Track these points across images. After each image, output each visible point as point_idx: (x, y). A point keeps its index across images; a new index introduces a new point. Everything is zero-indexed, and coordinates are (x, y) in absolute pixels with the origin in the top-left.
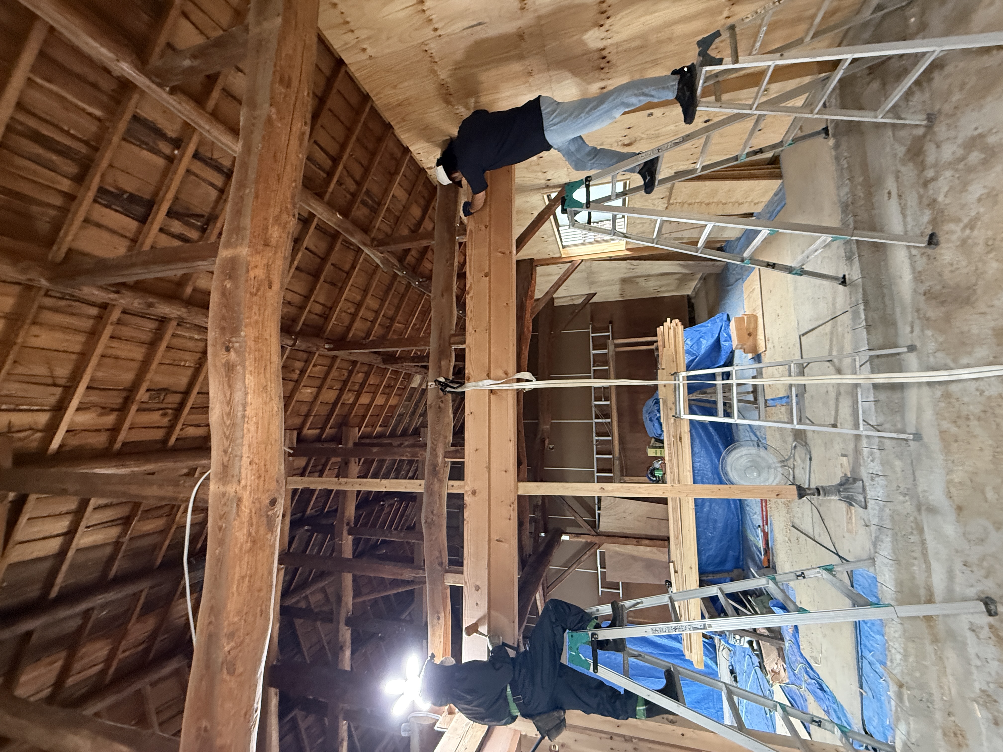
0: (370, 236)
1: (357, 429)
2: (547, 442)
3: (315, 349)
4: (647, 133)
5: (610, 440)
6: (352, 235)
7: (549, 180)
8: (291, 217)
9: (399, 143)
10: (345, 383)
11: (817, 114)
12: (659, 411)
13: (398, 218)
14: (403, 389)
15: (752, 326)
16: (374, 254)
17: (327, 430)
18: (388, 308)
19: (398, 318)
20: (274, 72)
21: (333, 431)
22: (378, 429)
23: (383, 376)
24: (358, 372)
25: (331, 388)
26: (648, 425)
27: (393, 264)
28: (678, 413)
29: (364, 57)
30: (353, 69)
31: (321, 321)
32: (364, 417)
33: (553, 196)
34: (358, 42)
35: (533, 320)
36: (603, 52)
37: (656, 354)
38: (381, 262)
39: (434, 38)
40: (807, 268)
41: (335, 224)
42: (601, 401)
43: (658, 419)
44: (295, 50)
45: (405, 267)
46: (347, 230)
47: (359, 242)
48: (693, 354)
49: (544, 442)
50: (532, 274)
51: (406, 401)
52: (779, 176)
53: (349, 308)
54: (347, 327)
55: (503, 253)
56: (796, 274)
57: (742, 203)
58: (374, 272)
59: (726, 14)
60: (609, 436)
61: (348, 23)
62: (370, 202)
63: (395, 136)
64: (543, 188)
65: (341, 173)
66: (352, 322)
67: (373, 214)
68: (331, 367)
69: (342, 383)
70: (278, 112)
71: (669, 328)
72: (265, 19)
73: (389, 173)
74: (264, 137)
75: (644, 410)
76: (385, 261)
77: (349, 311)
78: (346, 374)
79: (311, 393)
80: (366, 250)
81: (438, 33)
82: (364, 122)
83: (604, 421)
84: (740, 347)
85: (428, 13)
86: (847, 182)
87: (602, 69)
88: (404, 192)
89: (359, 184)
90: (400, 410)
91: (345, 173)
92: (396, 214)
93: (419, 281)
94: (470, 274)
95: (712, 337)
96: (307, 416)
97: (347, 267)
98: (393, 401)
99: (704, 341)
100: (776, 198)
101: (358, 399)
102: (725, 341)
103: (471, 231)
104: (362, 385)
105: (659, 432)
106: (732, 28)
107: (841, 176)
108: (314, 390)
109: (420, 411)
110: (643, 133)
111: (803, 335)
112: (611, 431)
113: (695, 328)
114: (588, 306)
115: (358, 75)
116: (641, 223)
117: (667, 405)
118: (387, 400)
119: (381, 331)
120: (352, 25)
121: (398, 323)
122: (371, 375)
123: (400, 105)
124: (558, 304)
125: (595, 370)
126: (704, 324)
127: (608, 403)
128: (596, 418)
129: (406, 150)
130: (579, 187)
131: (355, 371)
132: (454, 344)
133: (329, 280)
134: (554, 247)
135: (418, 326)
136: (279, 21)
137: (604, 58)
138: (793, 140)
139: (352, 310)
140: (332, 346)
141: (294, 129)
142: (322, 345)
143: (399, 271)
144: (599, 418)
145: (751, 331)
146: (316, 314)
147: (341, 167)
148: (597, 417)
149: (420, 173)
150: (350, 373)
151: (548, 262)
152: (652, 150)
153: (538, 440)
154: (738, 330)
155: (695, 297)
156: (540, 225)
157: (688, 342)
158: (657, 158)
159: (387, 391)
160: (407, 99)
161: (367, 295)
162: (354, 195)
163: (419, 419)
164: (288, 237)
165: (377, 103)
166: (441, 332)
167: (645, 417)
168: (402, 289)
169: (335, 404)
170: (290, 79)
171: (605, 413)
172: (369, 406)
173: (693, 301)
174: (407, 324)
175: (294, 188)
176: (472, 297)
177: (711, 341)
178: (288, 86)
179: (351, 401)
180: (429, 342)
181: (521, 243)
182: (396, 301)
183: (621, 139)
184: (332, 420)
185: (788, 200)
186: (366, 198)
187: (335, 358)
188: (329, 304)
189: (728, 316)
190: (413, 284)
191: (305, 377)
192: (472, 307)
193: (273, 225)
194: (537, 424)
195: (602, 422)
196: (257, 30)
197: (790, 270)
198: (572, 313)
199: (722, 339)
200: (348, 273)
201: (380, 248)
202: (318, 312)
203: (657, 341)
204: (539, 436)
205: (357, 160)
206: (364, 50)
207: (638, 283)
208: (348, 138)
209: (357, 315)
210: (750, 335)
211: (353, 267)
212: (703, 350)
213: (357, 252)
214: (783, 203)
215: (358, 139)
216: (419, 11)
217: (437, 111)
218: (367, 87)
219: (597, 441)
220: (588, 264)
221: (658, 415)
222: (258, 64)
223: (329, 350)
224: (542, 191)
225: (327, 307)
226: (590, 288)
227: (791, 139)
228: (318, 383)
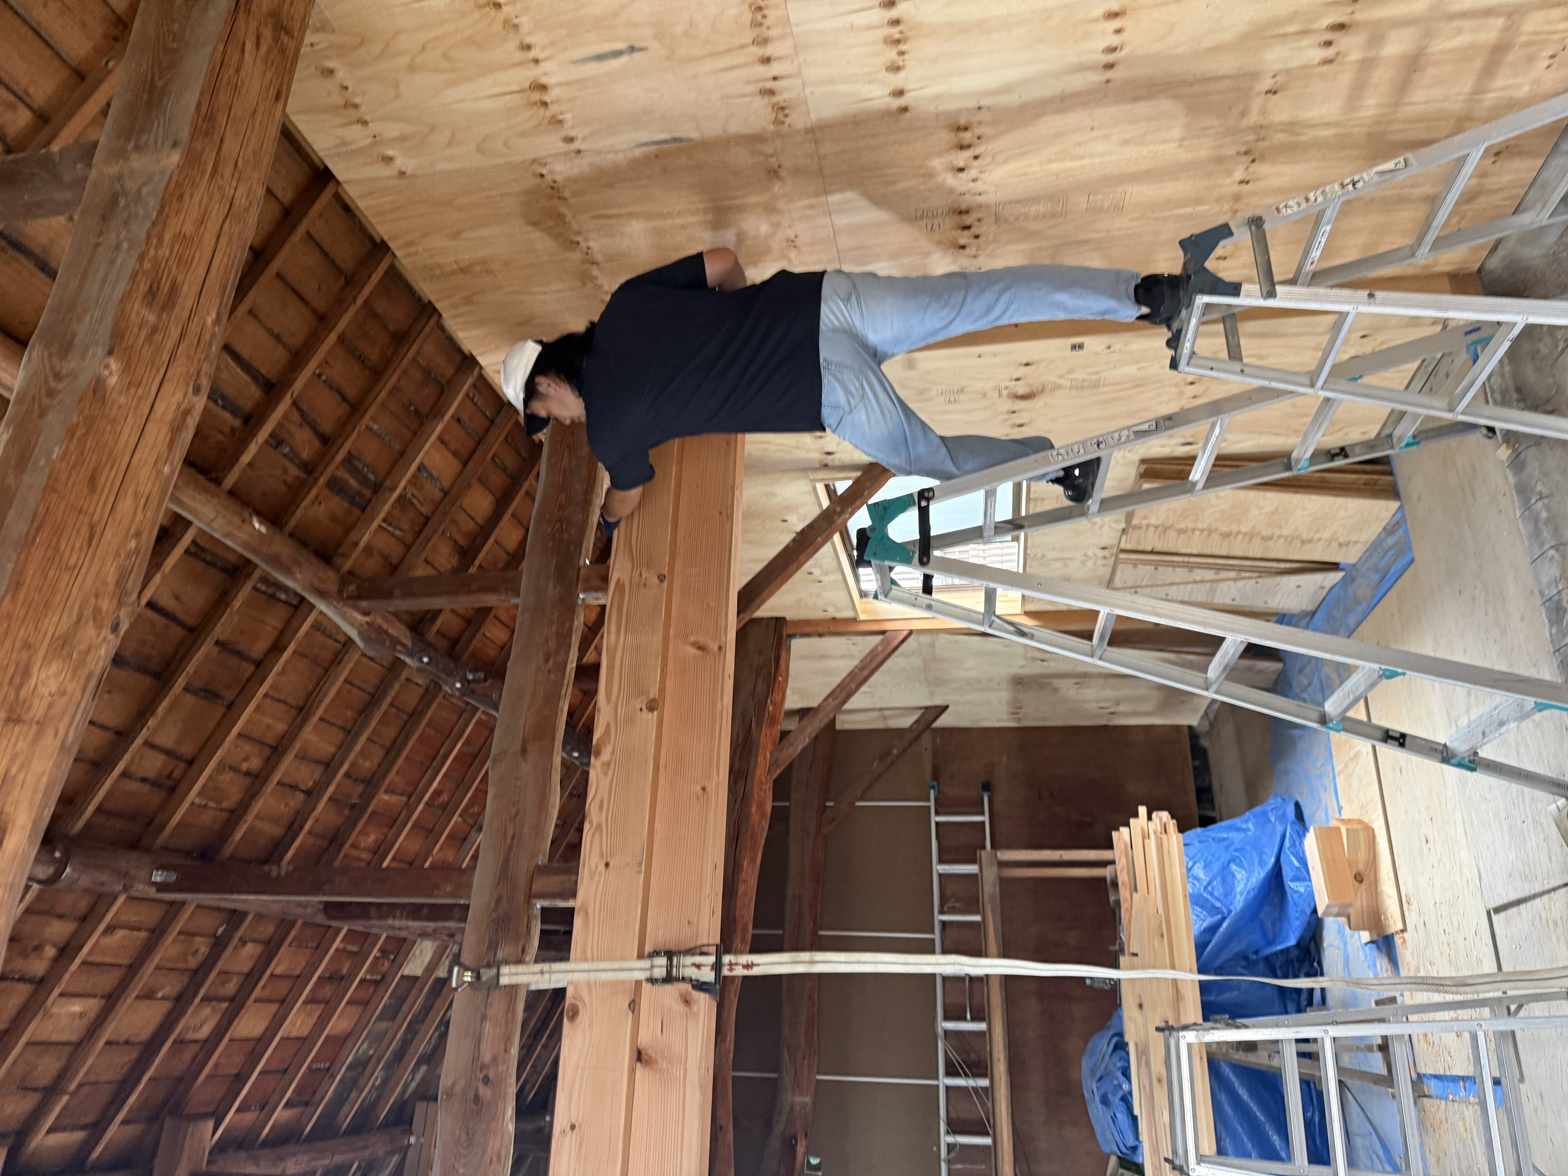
0: (337, 570)
1: (211, 1124)
2: (800, 1149)
3: (119, 887)
4: (1070, 376)
5: (986, 1147)
6: (288, 571)
7: (829, 453)
8: (106, 632)
9: (451, 345)
10: (198, 975)
11: (1463, 413)
12: (1126, 1073)
13: (428, 519)
14: (377, 983)
15: (1362, 855)
16: (344, 617)
17: (113, 1130)
18: (363, 754)
19: (391, 776)
20: (134, 276)
21: (132, 1130)
22: (280, 1114)
23: (321, 948)
24: (243, 942)
25: (148, 995)
26: (1097, 1112)
27: (395, 641)
28: (1180, 1151)
29: (384, 171)
30: (353, 192)
31: (156, 798)
32: (240, 1079)
33: (842, 487)
34: (373, 144)
35: (776, 782)
36: (964, 217)
37: (1112, 898)
38: (360, 634)
39: (566, 154)
40: (1485, 753)
41: (246, 545)
42: (964, 1019)
43: (1126, 1100)
44: (201, 222)
45: (430, 645)
46: (275, 561)
47: (304, 588)
48: (1214, 910)
49: (793, 1148)
50: (778, 659)
51: (380, 1018)
52: (1392, 492)
53: (246, 759)
54: (232, 811)
55: (701, 648)
56: (1460, 765)
57: (1310, 541)
58: (337, 659)
59: (1239, 174)
60: (985, 1133)
61: (356, 106)
62: (353, 483)
63: (442, 329)
64: (815, 469)
65: (285, 417)
66: (250, 796)
67: (357, 512)
68: (157, 933)
69: (185, 979)
70: (127, 368)
71: (1145, 836)
72: (137, 148)
73: (417, 412)
74: (71, 432)
75: (1086, 1064)
76: (375, 634)
77: (245, 766)
78: (204, 950)
79: (82, 1015)
80: (322, 606)
81: (576, 145)
82: (366, 302)
83: (971, 1083)
84: (1335, 910)
85: (553, 109)
86: (1552, 552)
87: (963, 247)
88: (450, 457)
89: (327, 441)
90: (360, 1048)
91: (296, 416)
92: (423, 510)
93: (465, 681)
94: (608, 700)
95: (1262, 863)
96: (51, 1091)
97: (258, 648)
98: (338, 1024)
99: (1240, 875)
100: (1390, 541)
101: (230, 1022)
102: (1296, 879)
103: (620, 586)
104: (251, 978)
105: (1131, 1142)
106: (1256, 223)
107: (1536, 534)
108: (92, 1005)
109: (422, 1047)
110: (1061, 376)
111: (1498, 910)
112: (992, 1115)
113: (1212, 831)
114: (926, 738)
115: (363, 204)
116: (1061, 559)
117: (1148, 1064)
118: (322, 1021)
119: (334, 819)
120: (364, 111)
121: (386, 792)
122: (284, 948)
123: (462, 270)
124: (847, 727)
125: (944, 924)
126: (1237, 821)
127: (982, 1026)
128: (948, 1074)
129: (469, 362)
130: (903, 510)
131: (235, 940)
132: (541, 896)
133: (199, 685)
134: (840, 596)
135: (444, 797)
136: (174, 158)
137: (967, 228)
138: (1414, 437)
139: (255, 764)
140: (173, 877)
141: (160, 408)
142: (142, 874)
143: (411, 655)
144: (956, 1074)
145: (1361, 867)
146: (144, 780)
147: (284, 406)
148: (951, 1072)
149: (499, 412)
150: (219, 945)
151: (820, 629)
152: (1083, 443)
153: (775, 1143)
154: (1328, 862)
155: (1208, 733)
156: (802, 558)
157: (1199, 871)
158: (1098, 460)
159: (327, 991)
160: (484, 262)
161: (305, 720)
162: (310, 469)
163: (414, 1072)
164: (84, 689)
165: (404, 261)
166: (507, 861)
167: (1090, 1088)
168: (411, 700)
169: (151, 1047)
170: (174, 289)
171: (973, 1057)
172: (262, 1042)
173: (1205, 743)
174: (412, 794)
175: (129, 555)
176: (607, 765)
177: (1259, 875)
178: (169, 305)
179: (204, 1032)
180: (469, 886)
181: (752, 601)
182: (390, 733)
183: (1008, 384)
184: (132, 1099)
185: (1420, 552)
186: (344, 475)
187: (175, 908)
188: (187, 750)
189: (1297, 806)
190: (447, 689)
191: (73, 967)
192: (603, 793)
193: (47, 661)
194: (774, 1087)
195: (965, 1089)
196: (112, 170)
197: (1445, 755)
198: (882, 757)
199: (1287, 874)
200: (258, 664)
201: (364, 604)
202: (151, 774)
203: (1113, 862)
204: (778, 1129)
205: (331, 386)
206: (389, 160)
207: (1056, 690)
208: (314, 339)
209: (267, 779)
210: (1359, 878)
211: (277, 648)
212: (1239, 902)
213: (297, 607)
214: (1406, 559)
215: (341, 339)
216: (536, 103)
217: (557, 292)
218: (382, 230)
219: (951, 1147)
220: (925, 639)
221: (1125, 1087)
222: (97, 245)
223: (162, 887)
224: (812, 476)
225: (179, 758)
226: (932, 693)
227: (1411, 433)
228: (107, 981)
